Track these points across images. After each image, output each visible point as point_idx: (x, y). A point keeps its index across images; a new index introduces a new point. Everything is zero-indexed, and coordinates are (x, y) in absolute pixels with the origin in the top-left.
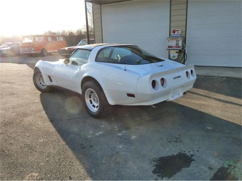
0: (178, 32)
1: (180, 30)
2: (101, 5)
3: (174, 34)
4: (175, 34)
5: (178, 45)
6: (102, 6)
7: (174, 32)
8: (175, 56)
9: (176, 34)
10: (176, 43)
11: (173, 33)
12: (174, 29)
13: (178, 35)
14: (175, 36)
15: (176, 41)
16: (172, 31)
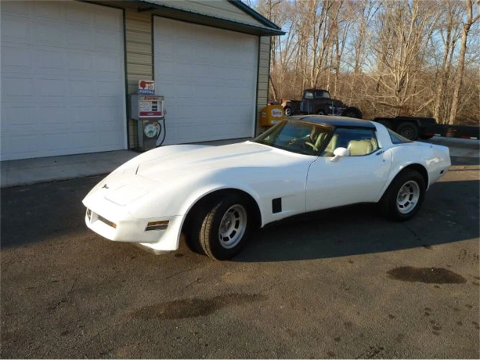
0: (149, 85)
1: (152, 83)
4: (145, 88)
5: (156, 110)
8: (153, 130)
9: (146, 90)
10: (153, 107)
11: (141, 86)
12: (143, 80)
13: (150, 92)
14: (145, 92)
15: (151, 102)
16: (140, 83)
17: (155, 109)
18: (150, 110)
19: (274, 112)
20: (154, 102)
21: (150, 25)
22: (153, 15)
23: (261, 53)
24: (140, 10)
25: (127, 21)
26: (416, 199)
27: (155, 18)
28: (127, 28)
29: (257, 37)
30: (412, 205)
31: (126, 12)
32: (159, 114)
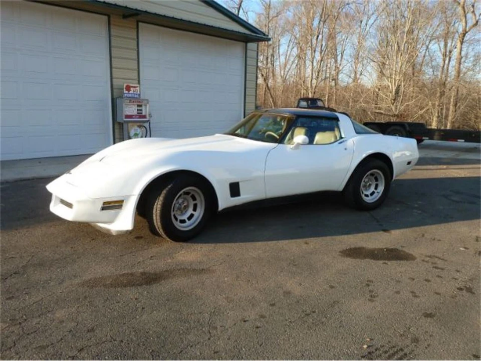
1: (137, 87)
3: (129, 91)
4: (131, 92)
5: (141, 113)
7: (128, 88)
8: (138, 133)
9: (131, 94)
10: (138, 110)
11: (126, 90)
12: (128, 84)
13: (136, 96)
15: (136, 106)
16: (125, 87)
18: (135, 113)
20: (139, 106)
21: (136, 31)
22: (138, 22)
23: (248, 59)
24: (125, 17)
25: (112, 27)
26: (381, 189)
27: (140, 24)
28: (112, 34)
29: (244, 44)
30: (377, 194)
31: (112, 19)
32: (144, 117)
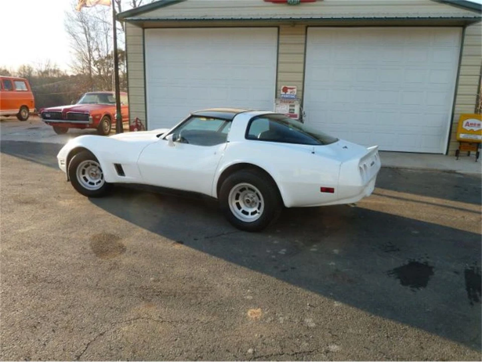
0: (291, 90)
1: (295, 88)
2: (144, 28)
3: (286, 93)
4: (287, 93)
5: (293, 113)
6: (146, 30)
7: (285, 90)
10: (290, 110)
11: (283, 91)
12: (286, 86)
13: (292, 97)
14: (287, 96)
15: (289, 106)
16: (282, 88)
17: (292, 111)
18: (287, 112)
19: (468, 123)
20: (291, 106)
21: (304, 36)
22: (307, 27)
25: (281, 36)
27: (309, 28)
28: (280, 42)
29: (461, 28)
31: (281, 29)
32: (296, 116)
